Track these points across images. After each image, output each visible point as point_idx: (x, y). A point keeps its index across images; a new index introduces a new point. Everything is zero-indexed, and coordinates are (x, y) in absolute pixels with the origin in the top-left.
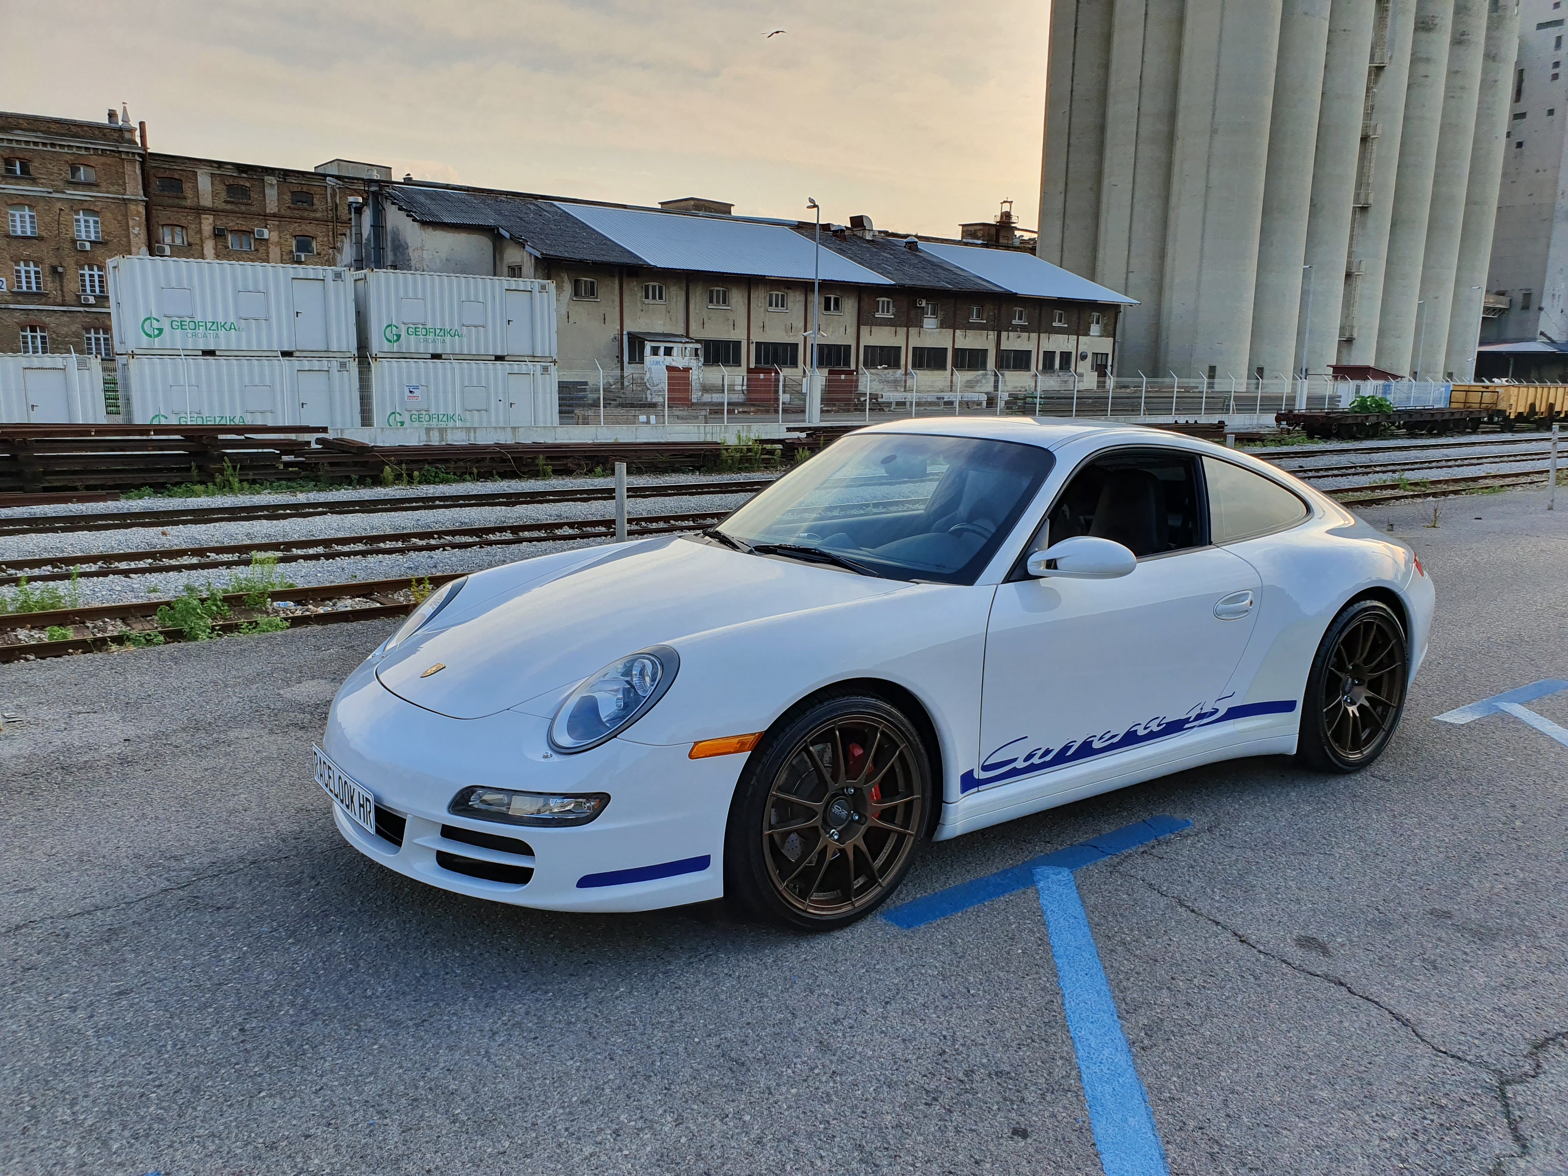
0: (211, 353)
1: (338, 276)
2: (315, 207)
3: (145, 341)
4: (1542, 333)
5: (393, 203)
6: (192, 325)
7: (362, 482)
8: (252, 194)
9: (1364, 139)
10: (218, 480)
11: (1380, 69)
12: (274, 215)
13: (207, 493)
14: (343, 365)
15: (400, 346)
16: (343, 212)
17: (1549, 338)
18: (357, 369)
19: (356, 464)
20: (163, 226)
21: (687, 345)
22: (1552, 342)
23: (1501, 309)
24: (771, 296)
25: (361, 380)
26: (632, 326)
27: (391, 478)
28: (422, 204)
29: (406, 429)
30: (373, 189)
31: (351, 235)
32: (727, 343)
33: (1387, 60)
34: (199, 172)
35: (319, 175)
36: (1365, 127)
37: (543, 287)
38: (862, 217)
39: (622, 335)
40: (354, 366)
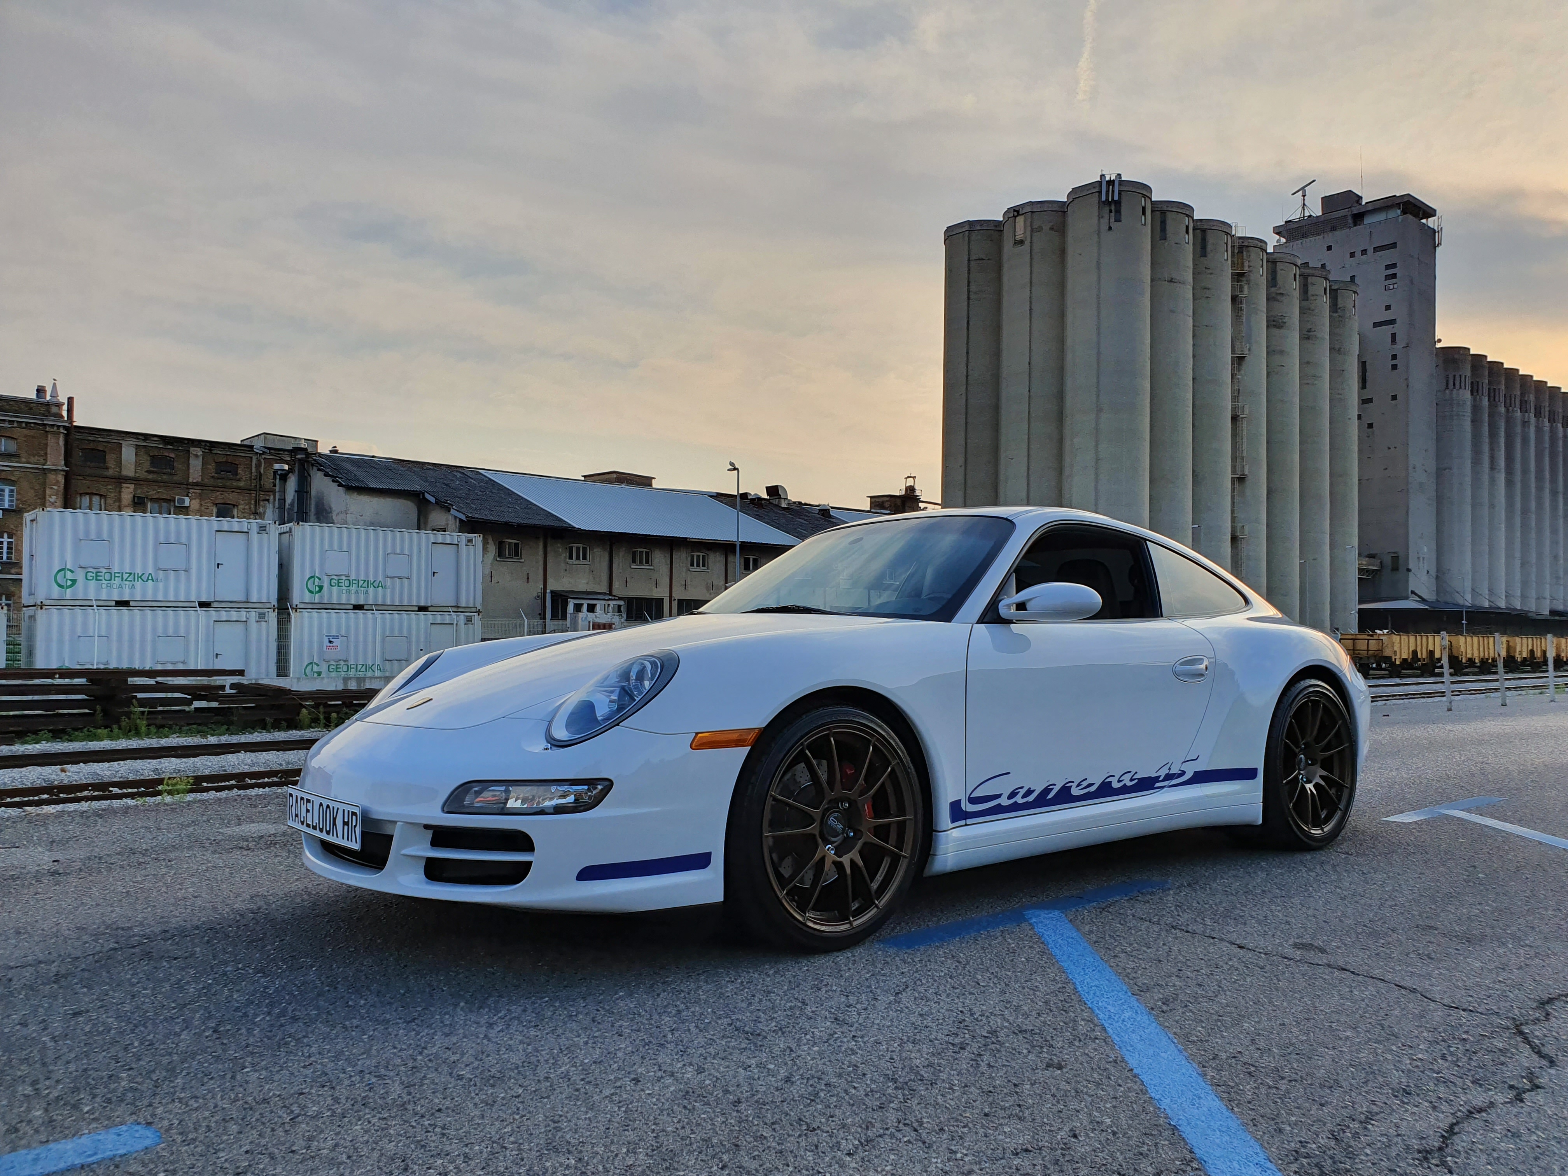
0: (125, 604)
1: (263, 529)
2: (238, 477)
3: (56, 592)
4: (1413, 592)
5: (319, 470)
6: (107, 576)
7: (276, 726)
8: (176, 464)
9: (1235, 419)
10: (124, 724)
11: (1241, 359)
12: (197, 484)
13: (111, 738)
14: (262, 616)
15: (321, 597)
16: (267, 482)
17: (1420, 597)
18: (276, 619)
19: (272, 707)
20: (81, 494)
21: (610, 602)
22: (1423, 600)
23: (1373, 571)
24: (692, 557)
25: (279, 630)
26: (554, 585)
27: (307, 721)
28: (348, 471)
29: (323, 678)
30: (299, 456)
31: (274, 500)
32: (650, 600)
33: (1246, 352)
34: (124, 443)
35: (246, 447)
36: (1234, 409)
37: (470, 541)
38: (777, 487)
39: (545, 593)
40: (273, 617)
